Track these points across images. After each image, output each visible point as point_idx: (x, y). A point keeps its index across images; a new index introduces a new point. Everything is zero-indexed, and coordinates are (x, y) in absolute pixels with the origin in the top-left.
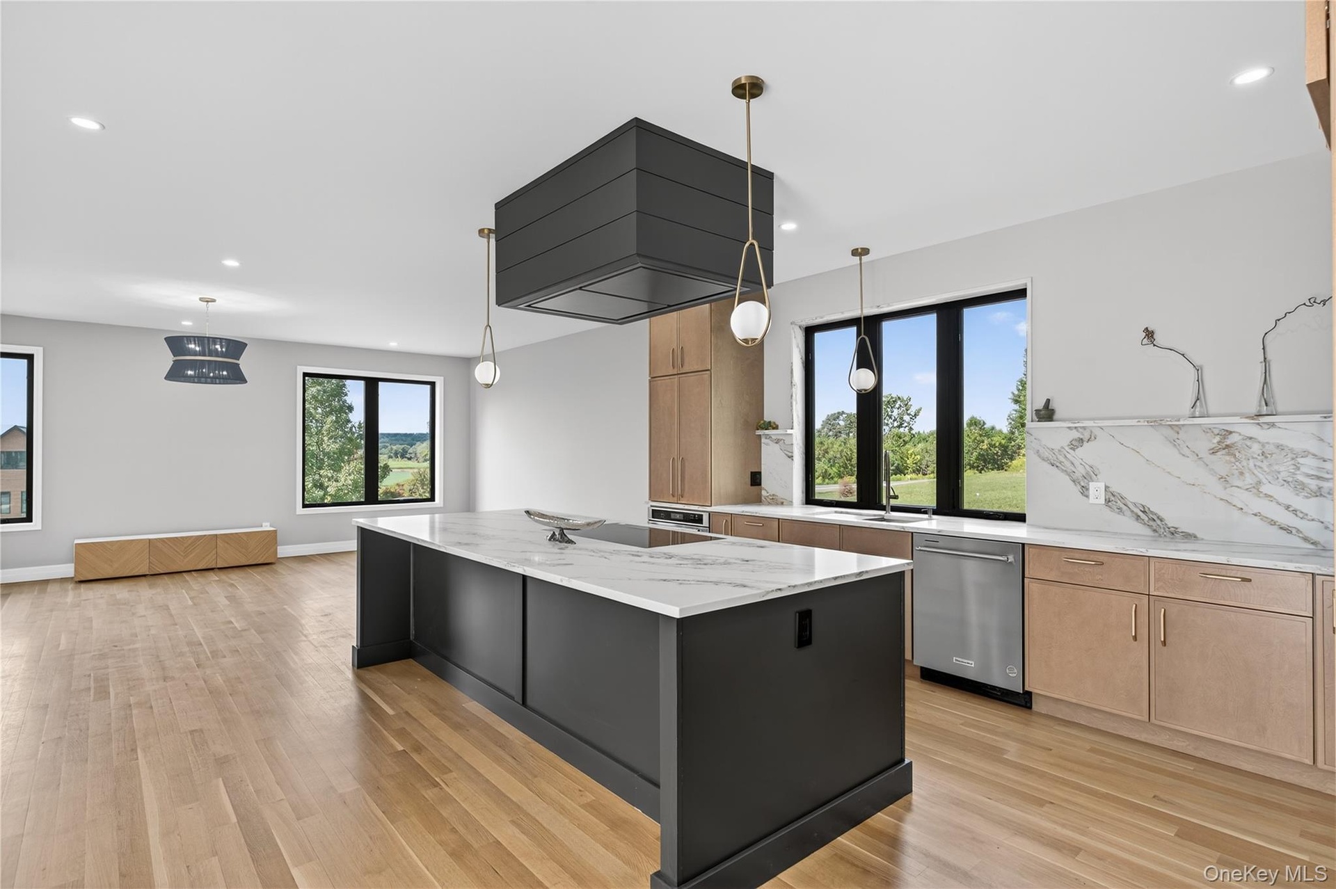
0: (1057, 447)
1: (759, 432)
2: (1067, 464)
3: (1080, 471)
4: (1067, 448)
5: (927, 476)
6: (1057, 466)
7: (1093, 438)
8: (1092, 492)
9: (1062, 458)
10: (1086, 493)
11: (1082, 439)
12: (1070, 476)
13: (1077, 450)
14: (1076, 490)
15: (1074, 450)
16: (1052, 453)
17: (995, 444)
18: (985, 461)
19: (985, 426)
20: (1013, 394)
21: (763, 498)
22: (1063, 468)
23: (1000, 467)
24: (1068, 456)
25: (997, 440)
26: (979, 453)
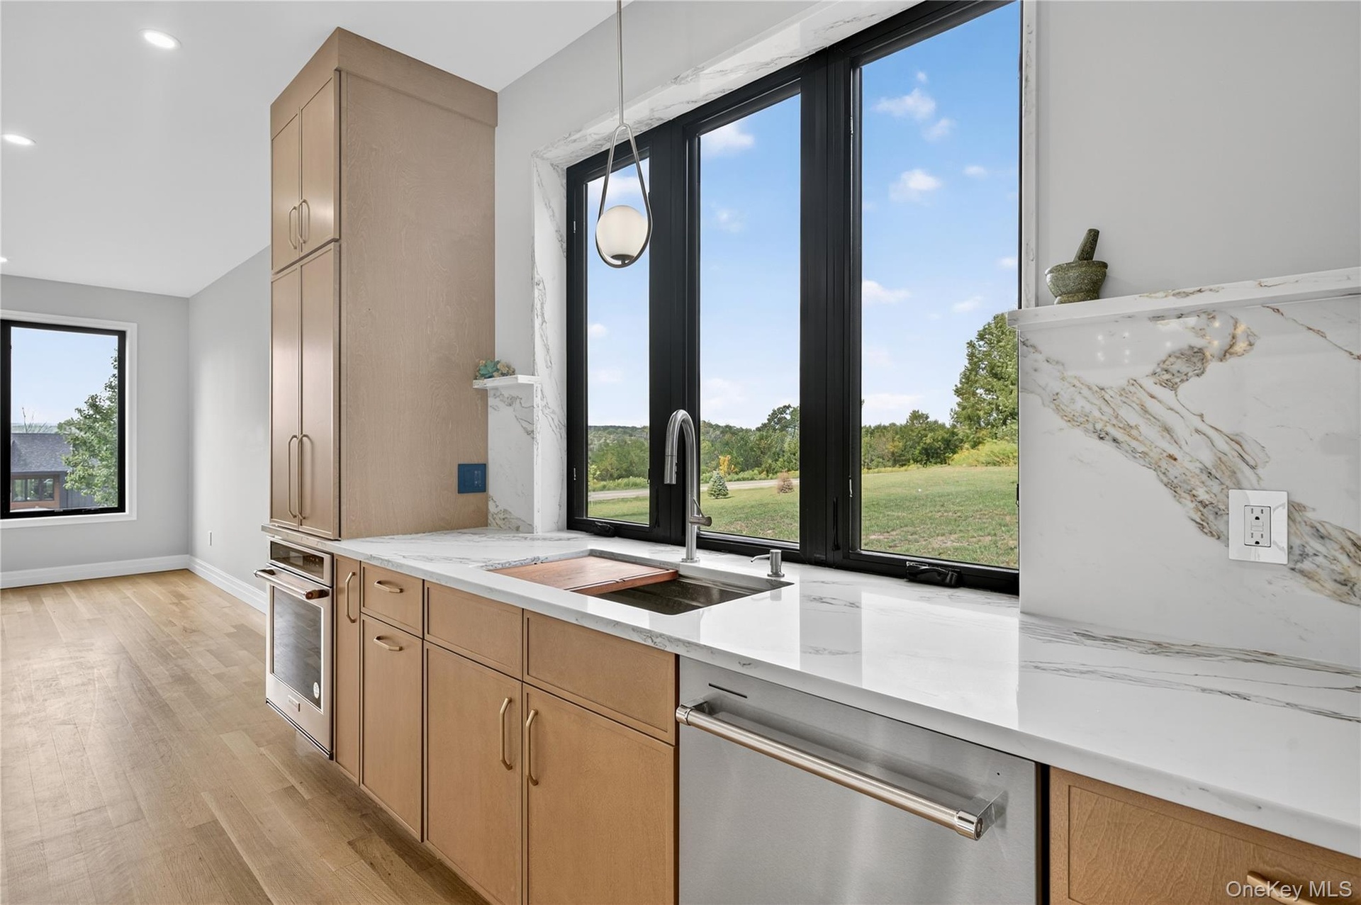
0: (1114, 379)
1: (478, 384)
2: (1149, 432)
3: (1200, 454)
4: (1149, 384)
5: (871, 470)
6: (1115, 440)
7: (1241, 346)
8: (1237, 524)
9: (1132, 417)
10: (1217, 525)
11: (1201, 351)
12: (1157, 468)
13: (1183, 388)
14: (1180, 514)
15: (1174, 387)
16: (1100, 402)
17: (937, 439)
18: (928, 455)
19: (929, 420)
20: (956, 386)
21: (490, 518)
22: (1134, 444)
23: (944, 461)
24: (1151, 405)
25: (940, 434)
26: (923, 448)
